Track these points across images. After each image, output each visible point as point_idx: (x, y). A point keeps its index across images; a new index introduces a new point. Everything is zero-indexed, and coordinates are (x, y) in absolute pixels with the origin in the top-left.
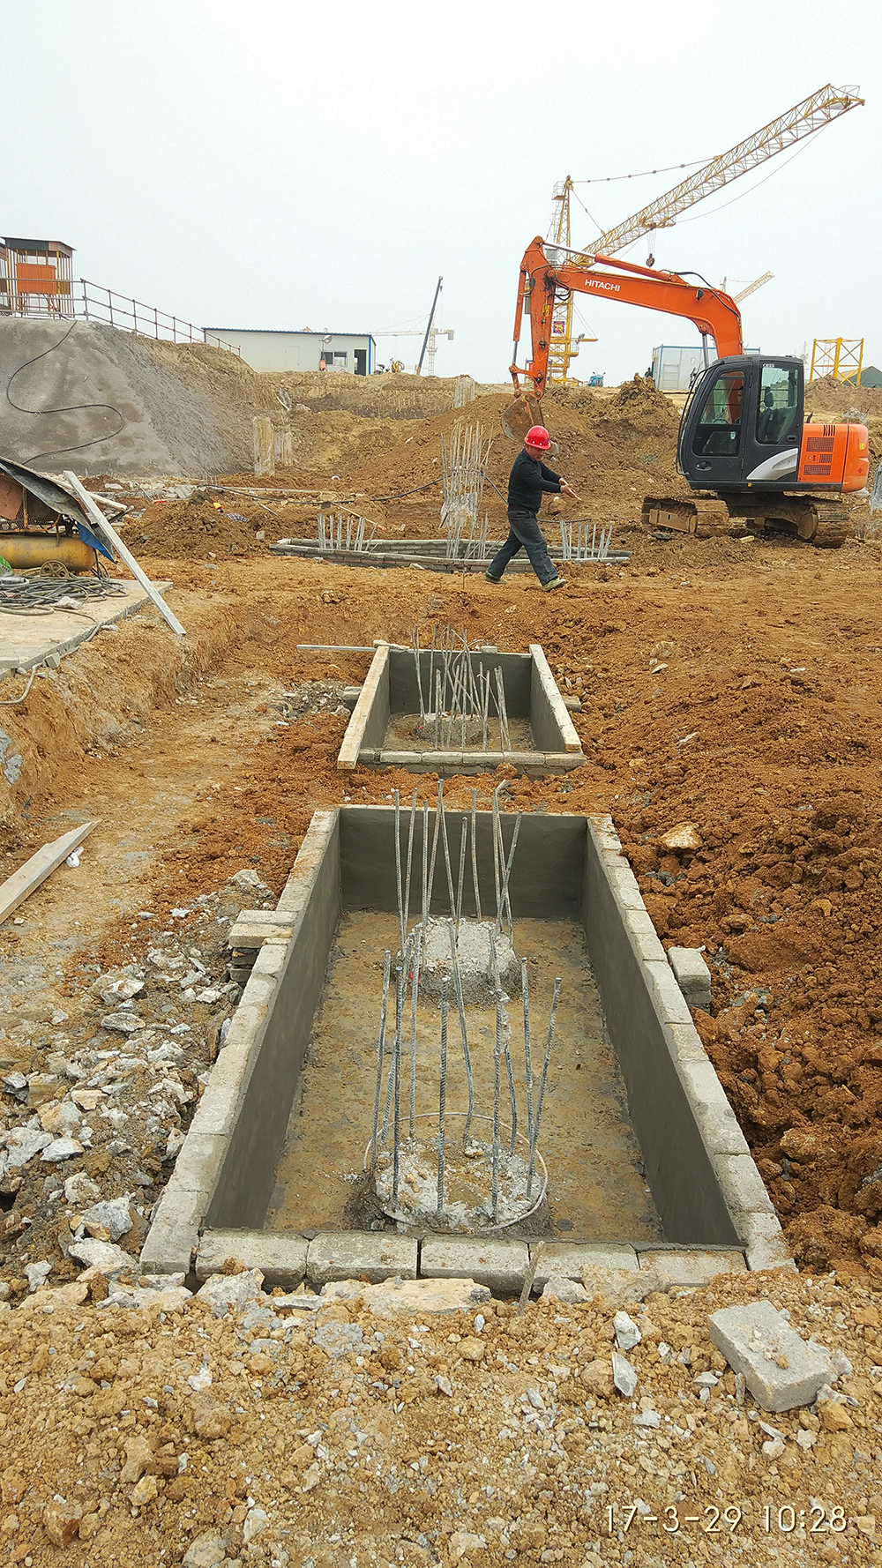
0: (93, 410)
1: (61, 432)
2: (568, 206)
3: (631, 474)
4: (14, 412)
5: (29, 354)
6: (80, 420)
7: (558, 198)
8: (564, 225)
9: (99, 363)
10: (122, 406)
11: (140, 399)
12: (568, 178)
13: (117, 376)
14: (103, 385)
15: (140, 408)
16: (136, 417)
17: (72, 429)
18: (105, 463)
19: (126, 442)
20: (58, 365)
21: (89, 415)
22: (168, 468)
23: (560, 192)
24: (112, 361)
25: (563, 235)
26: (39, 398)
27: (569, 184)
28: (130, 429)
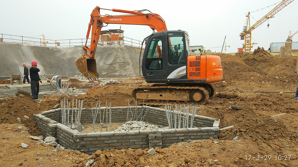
0: (120, 63)
1: (112, 68)
2: (249, 18)
3: (252, 73)
4: (104, 65)
5: (110, 53)
6: (117, 66)
7: (247, 16)
8: (248, 21)
9: (124, 53)
10: (126, 62)
11: (131, 60)
12: (249, 12)
13: (127, 56)
14: (124, 58)
15: (130, 62)
16: (129, 64)
17: (115, 68)
18: (120, 75)
19: (125, 70)
20: (115, 54)
21: (119, 64)
22: (133, 75)
23: (247, 15)
24: (127, 53)
25: (248, 23)
26: (110, 61)
27: (249, 13)
28: (127, 67)
